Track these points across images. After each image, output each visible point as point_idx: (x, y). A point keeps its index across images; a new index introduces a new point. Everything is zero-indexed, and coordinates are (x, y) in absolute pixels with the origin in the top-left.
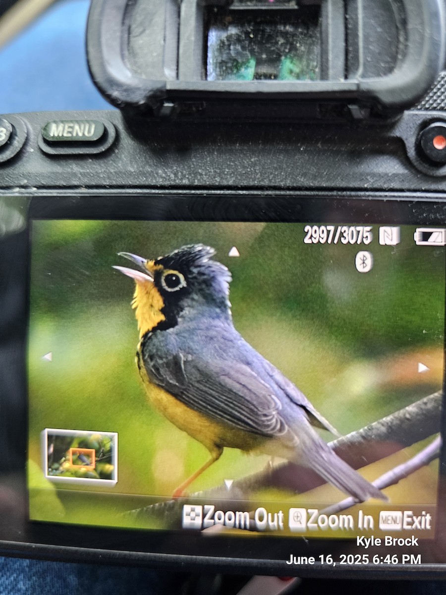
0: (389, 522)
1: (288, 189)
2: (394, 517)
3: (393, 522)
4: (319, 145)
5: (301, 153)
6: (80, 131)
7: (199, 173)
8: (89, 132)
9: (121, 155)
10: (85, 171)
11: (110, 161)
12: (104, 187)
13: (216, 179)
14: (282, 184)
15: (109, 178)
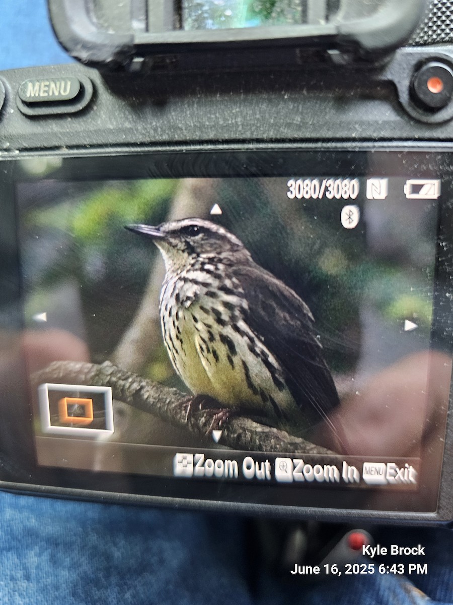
0: (373, 473)
1: (271, 141)
2: (377, 469)
3: (376, 473)
4: (305, 92)
5: (285, 101)
6: (56, 89)
7: (179, 127)
8: (65, 90)
9: (99, 112)
10: (64, 131)
11: (89, 118)
12: (84, 147)
13: (197, 133)
14: (265, 136)
15: (89, 137)
